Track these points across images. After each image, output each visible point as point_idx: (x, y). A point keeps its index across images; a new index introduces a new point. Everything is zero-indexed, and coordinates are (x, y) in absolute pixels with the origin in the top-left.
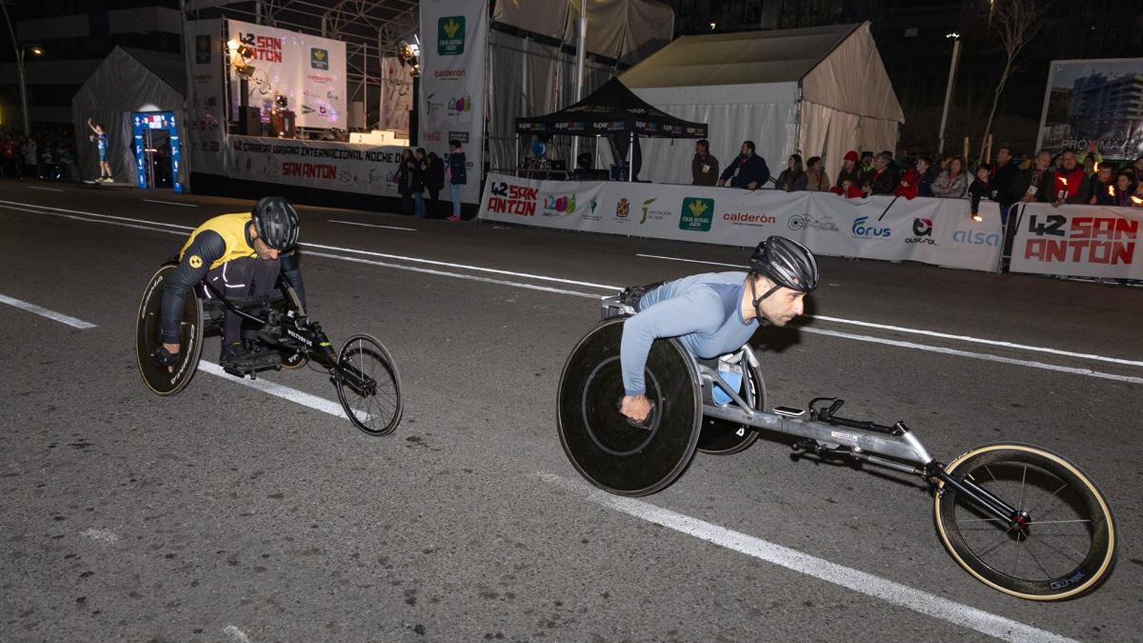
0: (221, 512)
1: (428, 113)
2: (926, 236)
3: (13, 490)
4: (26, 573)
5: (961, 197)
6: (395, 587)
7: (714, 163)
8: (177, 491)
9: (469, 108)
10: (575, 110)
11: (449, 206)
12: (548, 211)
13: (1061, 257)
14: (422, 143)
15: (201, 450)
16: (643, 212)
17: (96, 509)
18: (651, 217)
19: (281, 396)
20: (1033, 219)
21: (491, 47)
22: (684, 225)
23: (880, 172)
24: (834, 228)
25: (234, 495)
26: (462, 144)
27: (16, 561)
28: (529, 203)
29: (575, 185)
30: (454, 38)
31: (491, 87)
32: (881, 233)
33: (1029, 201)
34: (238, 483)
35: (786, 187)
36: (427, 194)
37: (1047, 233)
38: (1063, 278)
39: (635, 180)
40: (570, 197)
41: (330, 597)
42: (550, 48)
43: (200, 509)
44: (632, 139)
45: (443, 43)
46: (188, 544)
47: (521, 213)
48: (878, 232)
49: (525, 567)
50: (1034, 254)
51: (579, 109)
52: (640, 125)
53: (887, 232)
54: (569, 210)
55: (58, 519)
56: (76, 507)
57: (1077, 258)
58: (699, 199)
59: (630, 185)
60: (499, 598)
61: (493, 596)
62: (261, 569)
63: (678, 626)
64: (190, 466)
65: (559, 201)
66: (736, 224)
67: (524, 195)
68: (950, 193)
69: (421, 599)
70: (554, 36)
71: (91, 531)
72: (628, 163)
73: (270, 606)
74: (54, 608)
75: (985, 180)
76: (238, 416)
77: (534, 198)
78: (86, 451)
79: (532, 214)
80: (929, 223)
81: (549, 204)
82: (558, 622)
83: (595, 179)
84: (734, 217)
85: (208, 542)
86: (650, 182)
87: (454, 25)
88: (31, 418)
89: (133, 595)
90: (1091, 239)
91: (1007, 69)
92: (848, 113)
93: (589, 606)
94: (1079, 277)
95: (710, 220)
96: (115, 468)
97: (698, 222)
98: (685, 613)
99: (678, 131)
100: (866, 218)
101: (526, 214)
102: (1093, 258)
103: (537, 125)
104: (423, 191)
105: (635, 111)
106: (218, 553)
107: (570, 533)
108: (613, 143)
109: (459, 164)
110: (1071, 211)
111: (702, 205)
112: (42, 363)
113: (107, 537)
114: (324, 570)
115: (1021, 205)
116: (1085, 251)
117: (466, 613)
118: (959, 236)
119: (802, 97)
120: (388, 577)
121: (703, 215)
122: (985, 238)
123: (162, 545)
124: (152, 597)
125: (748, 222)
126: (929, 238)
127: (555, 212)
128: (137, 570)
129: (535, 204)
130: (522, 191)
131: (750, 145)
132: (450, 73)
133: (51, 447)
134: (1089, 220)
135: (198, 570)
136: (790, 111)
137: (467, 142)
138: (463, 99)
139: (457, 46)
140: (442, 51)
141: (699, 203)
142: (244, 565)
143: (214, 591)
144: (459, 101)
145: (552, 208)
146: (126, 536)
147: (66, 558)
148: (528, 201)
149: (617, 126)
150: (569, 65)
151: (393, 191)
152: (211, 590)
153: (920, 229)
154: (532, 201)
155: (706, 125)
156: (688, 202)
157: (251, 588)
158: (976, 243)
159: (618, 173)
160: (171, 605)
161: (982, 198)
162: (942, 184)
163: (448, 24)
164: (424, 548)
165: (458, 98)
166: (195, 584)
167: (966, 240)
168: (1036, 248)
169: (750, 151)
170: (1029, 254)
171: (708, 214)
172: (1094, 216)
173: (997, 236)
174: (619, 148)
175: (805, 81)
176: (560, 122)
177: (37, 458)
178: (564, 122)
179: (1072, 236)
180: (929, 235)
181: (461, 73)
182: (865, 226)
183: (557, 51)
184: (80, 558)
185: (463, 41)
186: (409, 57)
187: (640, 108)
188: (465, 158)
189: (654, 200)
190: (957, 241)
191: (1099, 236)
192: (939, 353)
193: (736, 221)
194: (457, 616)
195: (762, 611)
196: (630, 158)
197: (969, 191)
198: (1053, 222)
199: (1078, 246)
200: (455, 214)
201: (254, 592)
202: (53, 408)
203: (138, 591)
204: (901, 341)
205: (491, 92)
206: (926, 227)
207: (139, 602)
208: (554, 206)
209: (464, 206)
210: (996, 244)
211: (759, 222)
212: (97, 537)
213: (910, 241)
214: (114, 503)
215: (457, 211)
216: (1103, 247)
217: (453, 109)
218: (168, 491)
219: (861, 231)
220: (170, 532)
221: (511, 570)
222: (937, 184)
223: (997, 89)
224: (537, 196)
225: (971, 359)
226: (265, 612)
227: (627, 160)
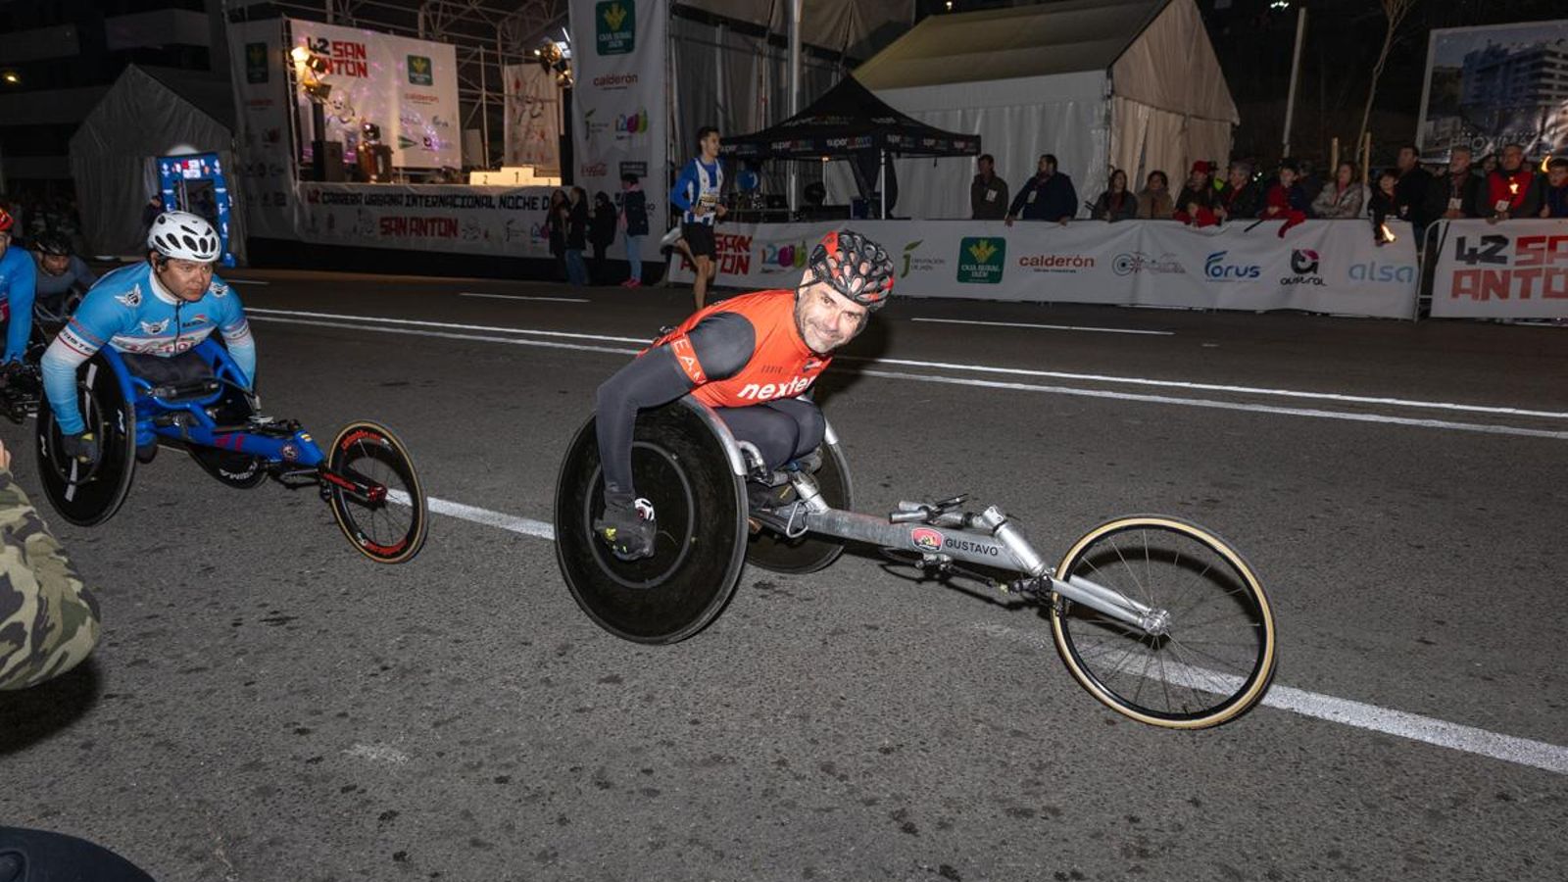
0: (543, 708)
1: (587, 138)
2: (1311, 274)
3: (210, 692)
4: (293, 818)
5: (1356, 217)
6: (872, 808)
7: (1001, 187)
8: (457, 681)
9: (645, 128)
10: (796, 123)
11: (624, 267)
12: (768, 267)
13: (1504, 294)
14: (580, 180)
15: (461, 618)
16: (904, 261)
17: (350, 712)
18: (916, 267)
19: (535, 534)
20: (1461, 242)
21: (673, 40)
22: (963, 276)
23: (1238, 188)
24: (1178, 270)
25: (547, 681)
26: (640, 179)
27: (268, 801)
28: (740, 257)
29: (803, 228)
30: (617, 31)
31: (675, 97)
32: (1246, 271)
33: (1455, 217)
34: (542, 664)
35: (1108, 215)
36: (589, 252)
37: (1483, 260)
38: (1506, 321)
39: (889, 217)
40: (798, 245)
41: (782, 830)
42: (752, 39)
43: (507, 705)
44: (883, 160)
45: (604, 38)
46: (519, 760)
47: (730, 272)
48: (1241, 272)
49: (1045, 766)
50: (1465, 291)
51: (803, 121)
52: (894, 139)
53: (1255, 272)
54: (799, 263)
55: (302, 732)
56: (320, 713)
57: (1525, 293)
58: (984, 239)
59: (883, 224)
60: (1038, 816)
61: (1027, 813)
62: (652, 793)
63: (1334, 842)
64: (457, 641)
65: (783, 252)
66: (1039, 270)
67: (733, 246)
68: (1338, 213)
69: (925, 828)
70: (757, 22)
71: (361, 749)
72: (879, 194)
73: (696, 850)
74: (363, 872)
75: (1390, 192)
76: (487, 565)
77: (747, 250)
78: (290, 629)
79: (745, 271)
80: (1314, 255)
81: (768, 256)
82: (1152, 849)
83: (831, 218)
84: (1035, 262)
85: (547, 755)
86: (909, 219)
87: (619, 11)
88: (183, 585)
89: (475, 843)
90: (1545, 266)
91: (1388, 41)
92: (1170, 112)
93: (1181, 820)
94: (1526, 320)
95: (1001, 266)
96: (347, 651)
97: (983, 270)
98: (1331, 822)
99: (942, 146)
100: (1224, 253)
101: (737, 273)
102: (1548, 292)
103: (746, 146)
104: (584, 248)
105: (881, 120)
106: (572, 770)
107: (1080, 712)
108: (856, 165)
109: (636, 206)
110: (1514, 228)
111: (988, 246)
112: (160, 506)
113: (390, 755)
114: (749, 789)
115: (1442, 223)
116: (1538, 284)
117: (1004, 843)
118: (1357, 272)
119: (1113, 91)
120: (851, 792)
121: (990, 261)
122: (1393, 271)
123: (480, 764)
124: (507, 845)
125: (1055, 267)
126: (1316, 276)
127: (778, 267)
128: (463, 804)
129: (748, 258)
130: (729, 240)
131: (1051, 159)
132: (616, 79)
133: (235, 625)
134: (1541, 239)
135: (555, 798)
136: (1096, 112)
137: (645, 175)
138: (637, 116)
139: (624, 40)
140: (603, 49)
141: (983, 244)
142: (623, 787)
143: (599, 831)
144: (631, 120)
145: (774, 262)
146: (417, 753)
147: (343, 792)
148: (737, 254)
149: (862, 143)
150: (778, 62)
151: (543, 249)
152: (594, 829)
153: (1301, 264)
154: (744, 253)
155: (978, 137)
156: (967, 243)
157: (654, 824)
158: (1382, 280)
159: (865, 208)
160: (543, 856)
161: (1387, 216)
162: (1328, 200)
163: (611, 12)
164: (878, 745)
165: (629, 114)
166: (563, 821)
167: (1367, 276)
168: (1467, 282)
169: (1051, 166)
170: (1457, 291)
171: (998, 259)
172: (1548, 234)
173: (1411, 269)
174: (865, 172)
175: (1116, 68)
176: (778, 141)
177: (221, 642)
178: (785, 141)
179: (1518, 263)
180: (1315, 272)
181: (632, 78)
182: (1223, 264)
183: (761, 43)
184: (364, 791)
185: (633, 34)
186: (556, 59)
187: (889, 116)
188: (644, 199)
189: (919, 243)
190: (1355, 278)
191: (1556, 260)
192: (1426, 428)
193: (1039, 267)
194: (993, 847)
195: (1444, 813)
196: (881, 186)
197: (1369, 209)
198: (1491, 245)
199: (1527, 277)
200: (633, 278)
201: (660, 828)
202: (209, 569)
203: (481, 836)
204: (1363, 413)
205: (676, 104)
206: (1309, 261)
207: (490, 853)
208: (776, 258)
209: (645, 264)
210: (1410, 280)
211: (1071, 267)
212: (374, 757)
213: (1288, 281)
214: (374, 704)
215: (637, 273)
216: (1563, 277)
217: (622, 130)
218: (445, 681)
219: (1217, 271)
220: (480, 742)
221: (1030, 774)
222: (1321, 201)
223: (1375, 69)
224: (751, 245)
225: (1476, 434)
226: (696, 859)
227: (877, 190)
